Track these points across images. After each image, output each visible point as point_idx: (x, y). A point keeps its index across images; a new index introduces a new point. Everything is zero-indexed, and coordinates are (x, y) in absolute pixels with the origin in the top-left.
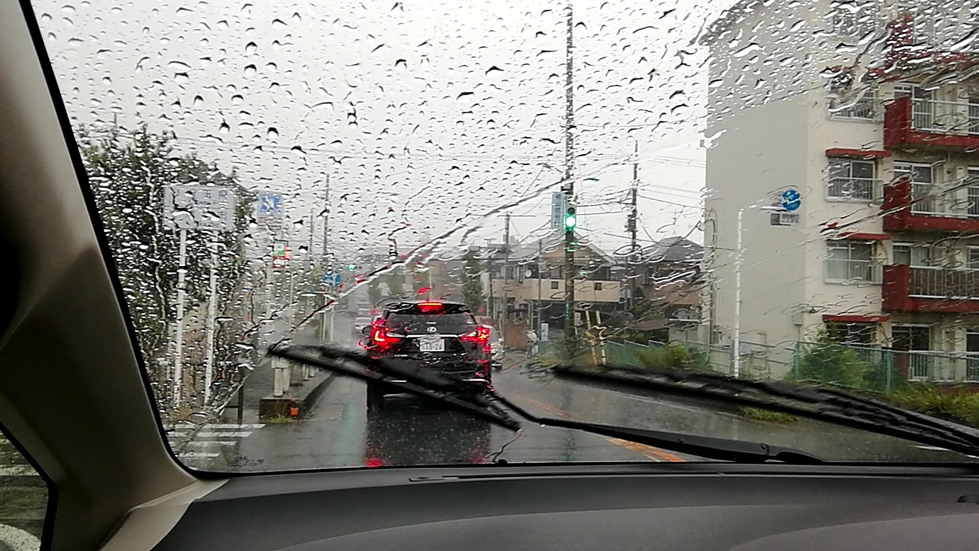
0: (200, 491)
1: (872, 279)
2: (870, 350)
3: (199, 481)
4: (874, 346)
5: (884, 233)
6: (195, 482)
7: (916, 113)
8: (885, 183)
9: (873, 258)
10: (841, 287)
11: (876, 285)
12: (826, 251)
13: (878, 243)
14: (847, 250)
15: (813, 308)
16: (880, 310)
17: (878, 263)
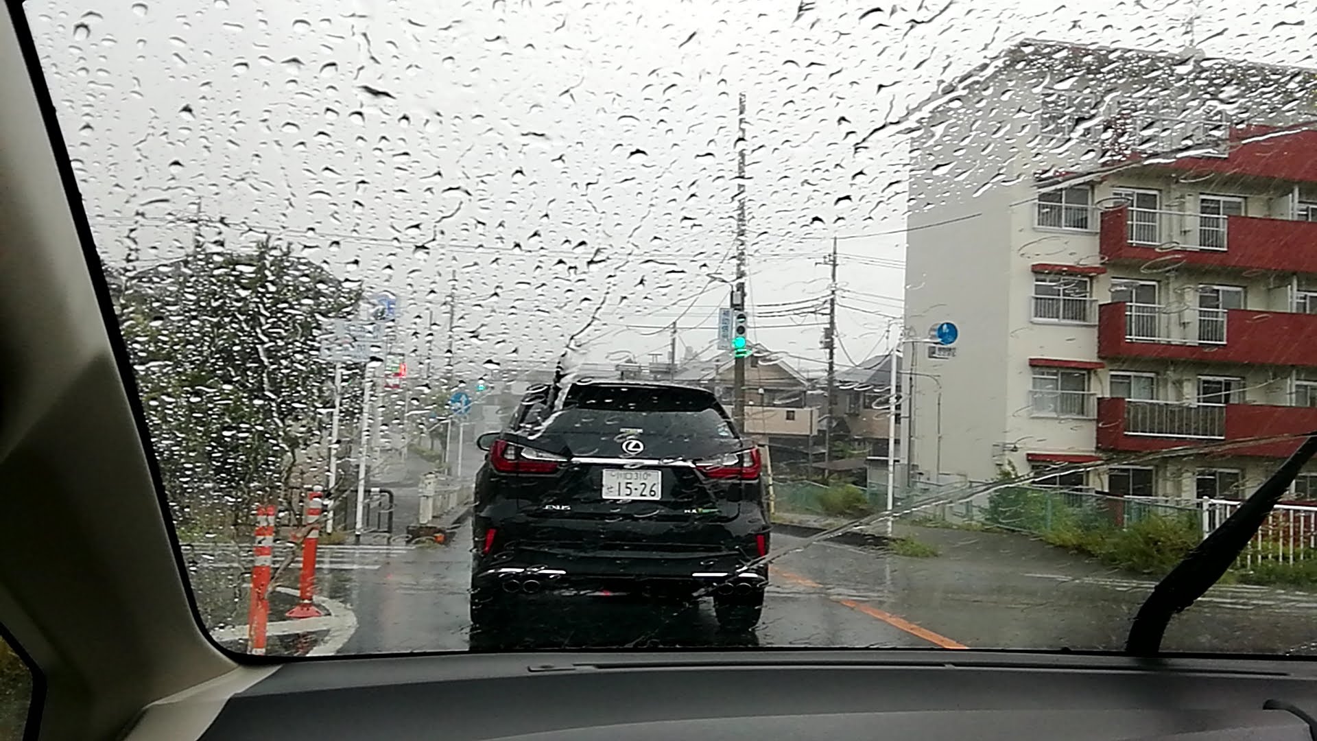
0: (241, 682)
1: (1086, 413)
2: (1081, 495)
3: (240, 668)
4: (1087, 490)
5: (1099, 361)
6: (233, 669)
7: (1139, 223)
8: (1101, 303)
9: (1086, 388)
10: (1049, 422)
11: (1090, 420)
12: (1031, 380)
13: (1092, 372)
14: (1057, 380)
15: (1015, 445)
16: (1093, 448)
17: (1091, 395)
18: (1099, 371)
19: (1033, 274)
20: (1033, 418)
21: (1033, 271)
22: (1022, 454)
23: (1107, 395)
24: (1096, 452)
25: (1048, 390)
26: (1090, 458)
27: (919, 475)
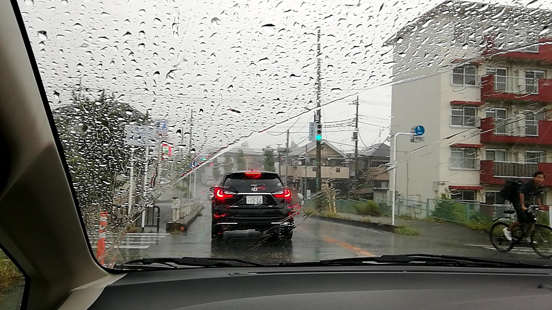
0: (110, 280)
1: (475, 168)
2: (474, 205)
3: (110, 275)
5: (481, 144)
6: (107, 275)
7: (498, 82)
8: (482, 118)
9: (475, 156)
10: (458, 172)
11: (477, 171)
12: (450, 154)
13: (478, 149)
14: (462, 153)
15: (444, 182)
16: (479, 183)
17: (478, 159)
18: (481, 148)
19: (451, 106)
20: (450, 170)
21: (451, 104)
22: (446, 186)
23: (485, 160)
24: (480, 185)
25: (458, 157)
26: (477, 187)
27: (398, 196)
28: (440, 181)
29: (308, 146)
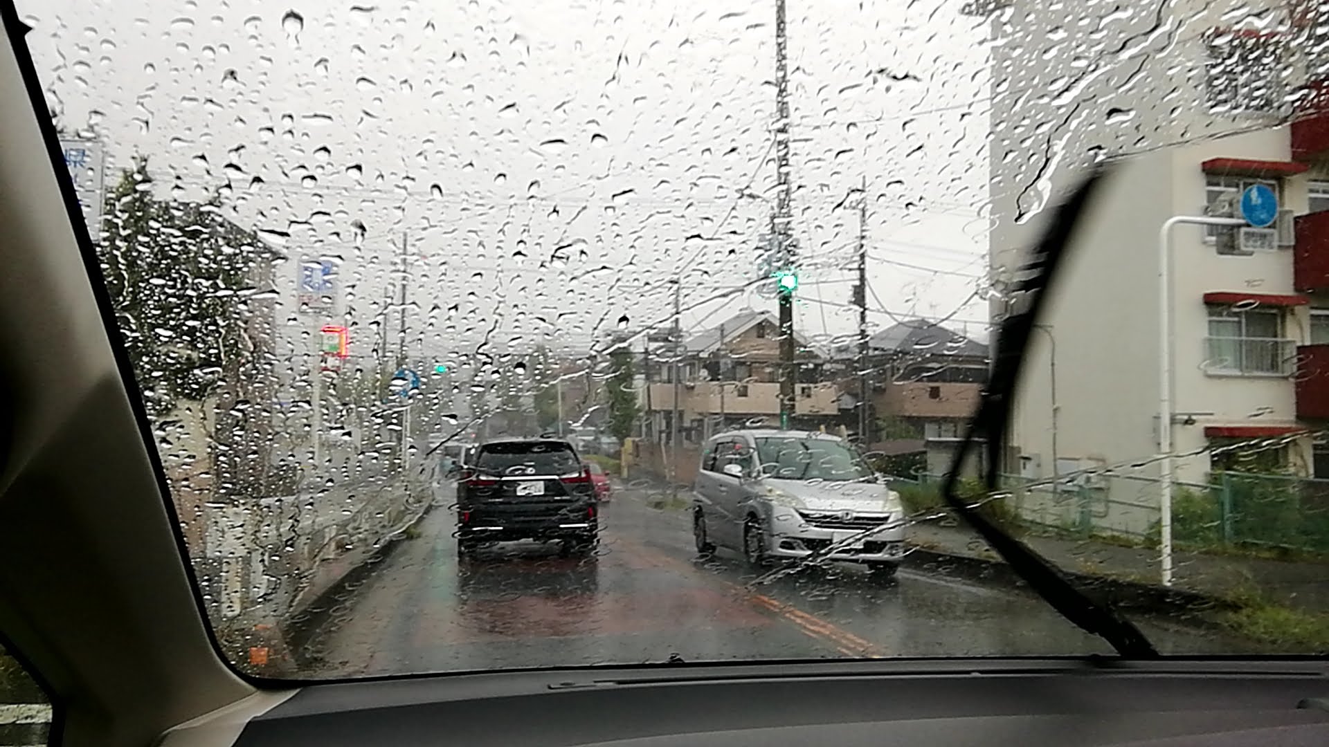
0: (260, 706)
1: (1280, 369)
3: (258, 693)
5: (1296, 295)
6: (253, 693)
8: (1297, 214)
9: (1279, 332)
10: (1231, 382)
11: (1286, 378)
12: (1206, 325)
13: (1288, 310)
14: (1240, 322)
15: (1190, 415)
16: (1293, 418)
17: (1289, 342)
18: (1297, 308)
19: (1204, 175)
20: (1210, 377)
21: (1204, 170)
22: (1199, 427)
23: (1308, 343)
24: (1296, 423)
25: (1228, 337)
26: (1288, 430)
27: (1022, 461)
28: (1177, 412)
29: (725, 327)
